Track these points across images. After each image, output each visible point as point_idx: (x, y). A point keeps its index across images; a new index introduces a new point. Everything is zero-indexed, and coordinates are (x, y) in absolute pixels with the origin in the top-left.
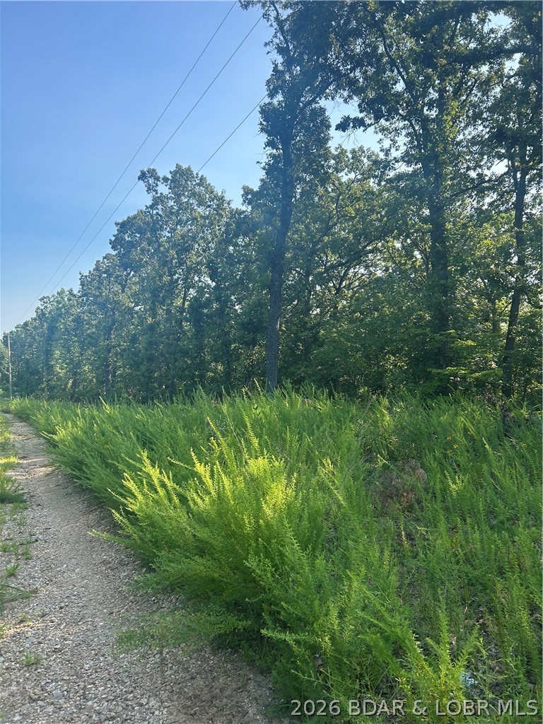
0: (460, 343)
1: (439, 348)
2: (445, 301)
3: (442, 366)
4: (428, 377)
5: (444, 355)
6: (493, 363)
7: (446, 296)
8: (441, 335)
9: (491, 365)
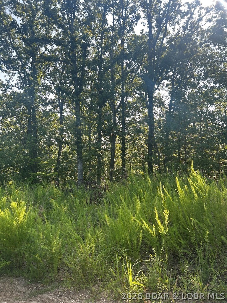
0: (42, 162)
1: (33, 164)
2: (36, 146)
3: (35, 171)
4: (29, 176)
5: (35, 167)
6: (53, 170)
7: (37, 144)
8: (34, 159)
9: (52, 171)
